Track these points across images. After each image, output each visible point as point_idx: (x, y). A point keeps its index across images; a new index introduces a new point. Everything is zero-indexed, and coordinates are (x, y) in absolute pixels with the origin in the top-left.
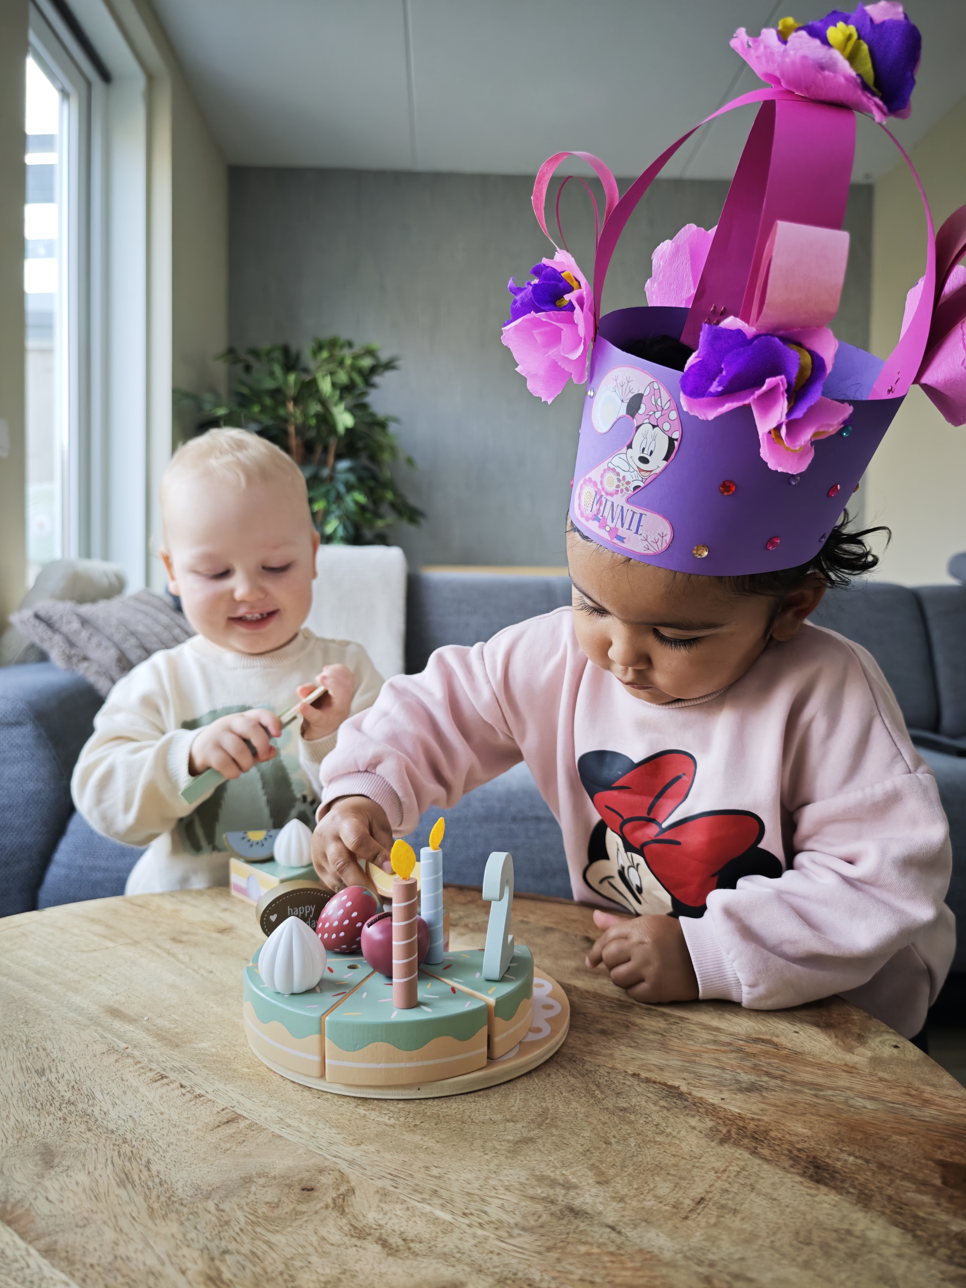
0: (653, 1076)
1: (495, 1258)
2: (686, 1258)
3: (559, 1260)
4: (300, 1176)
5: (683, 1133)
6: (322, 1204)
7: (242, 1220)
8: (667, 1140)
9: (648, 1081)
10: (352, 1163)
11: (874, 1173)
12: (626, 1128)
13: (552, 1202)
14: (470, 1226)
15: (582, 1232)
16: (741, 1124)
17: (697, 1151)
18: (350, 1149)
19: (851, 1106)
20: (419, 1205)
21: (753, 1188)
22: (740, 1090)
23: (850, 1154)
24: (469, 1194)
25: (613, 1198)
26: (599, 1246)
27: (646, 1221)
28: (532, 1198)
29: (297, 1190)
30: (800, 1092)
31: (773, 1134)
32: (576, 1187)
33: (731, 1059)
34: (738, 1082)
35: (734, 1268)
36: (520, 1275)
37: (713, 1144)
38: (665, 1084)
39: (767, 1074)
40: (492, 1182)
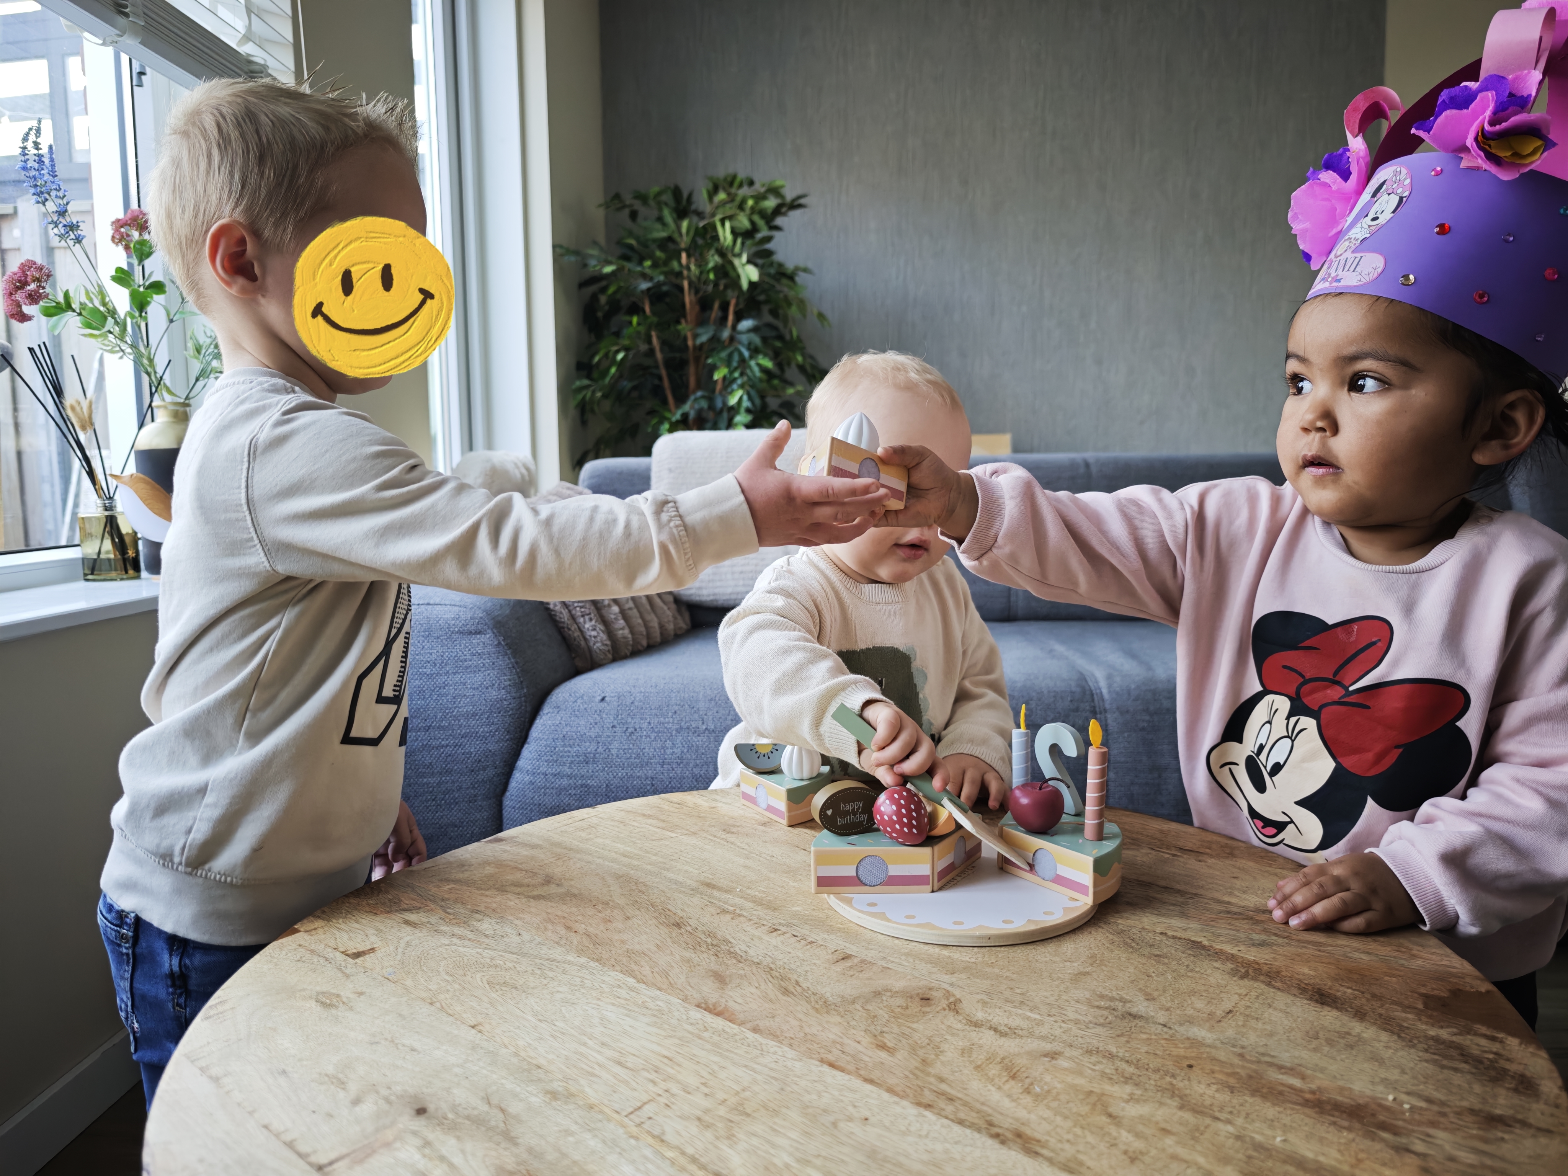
0: (1179, 935)
1: (1080, 1039)
2: (1222, 1043)
3: (1128, 1042)
4: (917, 992)
5: (1209, 971)
6: (940, 1008)
7: (886, 1016)
8: (1198, 975)
9: (1174, 937)
10: (952, 984)
11: (1368, 1000)
12: (1161, 968)
13: (1114, 1009)
14: (1056, 1022)
15: (1141, 1027)
16: (1256, 966)
17: (1223, 982)
18: (947, 977)
19: (1349, 957)
20: (1014, 1010)
21: (1270, 1006)
22: (1253, 945)
23: (1348, 988)
24: (1048, 1004)
25: (1161, 1009)
26: (1156, 1035)
27: (1189, 1021)
28: (1098, 1007)
29: (917, 999)
30: (1306, 947)
31: (1283, 974)
32: (1130, 1001)
33: (1244, 925)
34: (1251, 939)
35: (1261, 1050)
36: (1101, 1049)
37: (1235, 979)
38: (1189, 940)
39: (1276, 935)
40: (1064, 997)
